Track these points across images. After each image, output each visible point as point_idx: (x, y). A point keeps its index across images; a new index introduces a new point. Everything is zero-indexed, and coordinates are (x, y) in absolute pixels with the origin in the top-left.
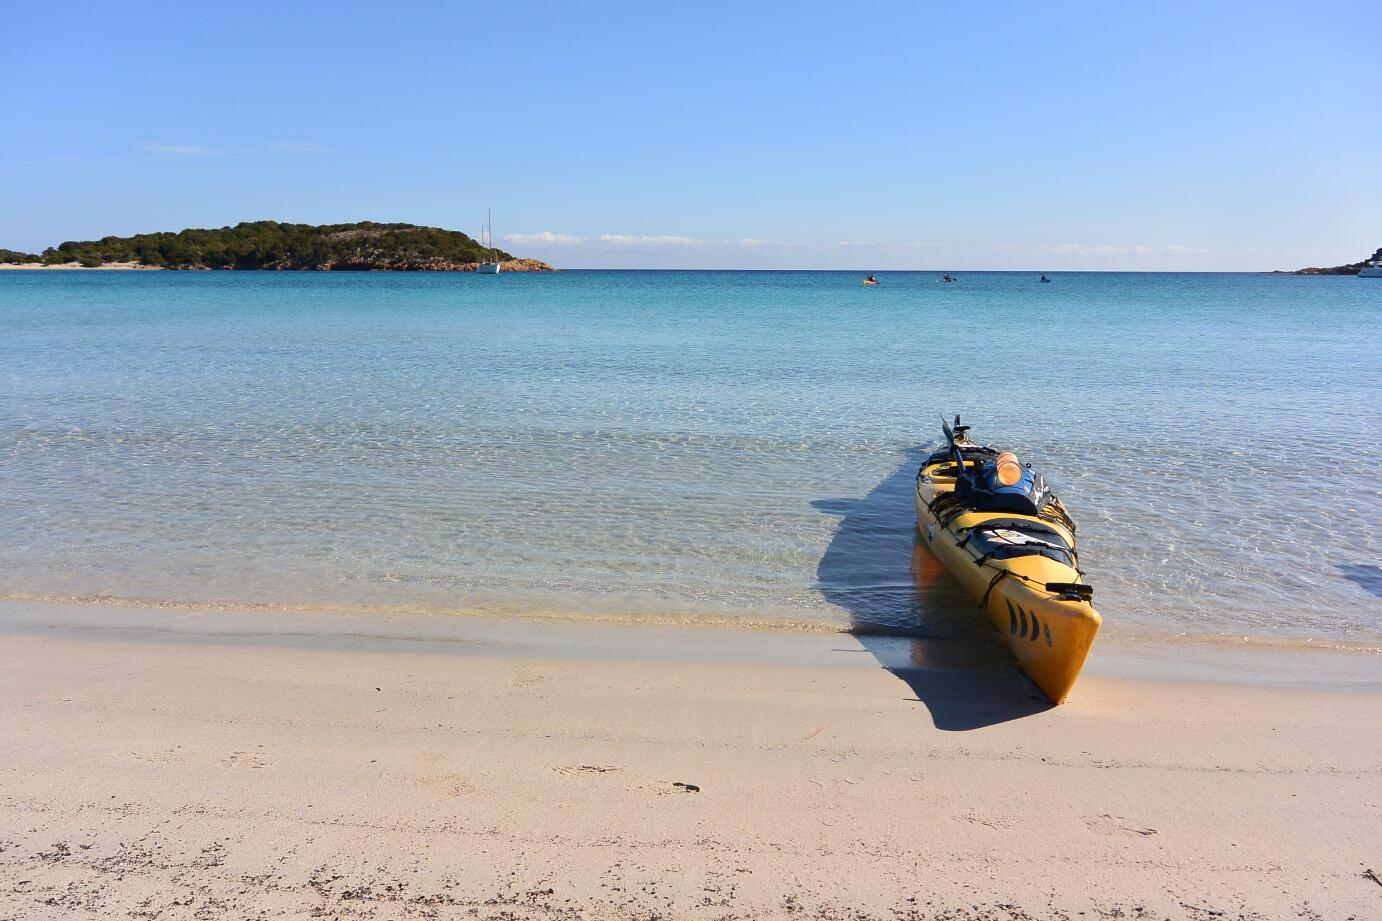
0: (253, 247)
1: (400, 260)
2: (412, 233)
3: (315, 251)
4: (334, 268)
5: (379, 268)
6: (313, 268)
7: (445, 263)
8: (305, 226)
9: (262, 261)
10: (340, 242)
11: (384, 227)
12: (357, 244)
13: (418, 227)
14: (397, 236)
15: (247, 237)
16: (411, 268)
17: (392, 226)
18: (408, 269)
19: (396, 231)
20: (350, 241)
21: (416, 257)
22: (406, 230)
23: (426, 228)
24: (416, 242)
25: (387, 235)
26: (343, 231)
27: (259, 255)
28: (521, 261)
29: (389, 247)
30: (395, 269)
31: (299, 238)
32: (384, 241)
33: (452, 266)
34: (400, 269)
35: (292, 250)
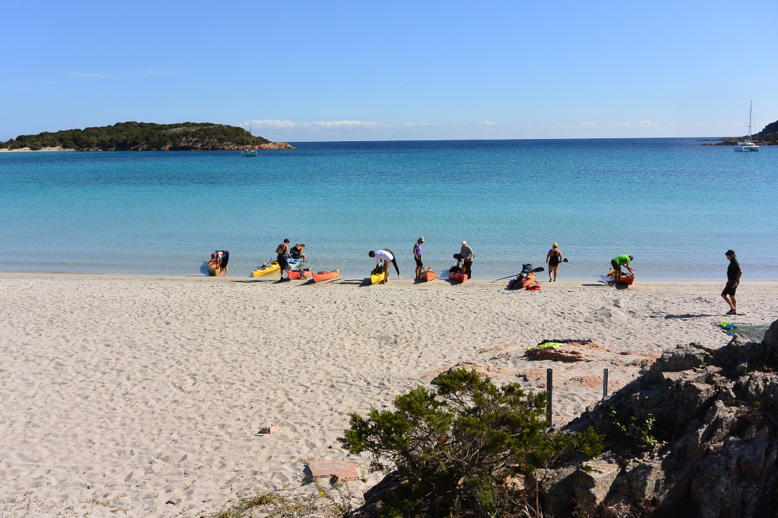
0: (126, 138)
3: (160, 139)
4: (170, 149)
5: (196, 149)
6: (159, 149)
7: (232, 146)
9: (131, 145)
10: (173, 134)
11: (198, 125)
12: (183, 135)
13: (216, 125)
14: (205, 131)
16: (213, 149)
17: (202, 125)
18: (211, 149)
19: (205, 127)
20: (179, 134)
21: (216, 143)
22: (210, 127)
23: (222, 125)
24: (216, 134)
25: (199, 130)
26: (175, 128)
27: (129, 142)
28: (274, 143)
29: (201, 137)
30: (204, 149)
31: (150, 132)
32: (198, 133)
33: (236, 147)
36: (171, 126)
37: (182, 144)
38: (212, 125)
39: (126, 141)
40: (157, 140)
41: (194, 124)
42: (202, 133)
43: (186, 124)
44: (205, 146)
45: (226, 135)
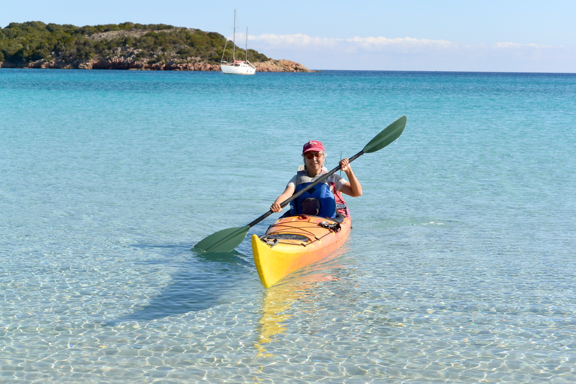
0: (21, 46)
1: (158, 60)
2: (170, 34)
3: (79, 50)
4: (95, 67)
5: (138, 67)
6: (76, 67)
7: (202, 63)
8: (70, 26)
9: (28, 59)
10: (102, 42)
11: (144, 27)
12: (118, 44)
13: (177, 28)
14: (156, 37)
15: (15, 37)
16: (169, 68)
17: (152, 27)
18: (165, 69)
19: (156, 32)
20: (111, 41)
21: (174, 57)
22: (165, 31)
23: (185, 28)
24: (174, 43)
25: (147, 35)
26: (106, 31)
27: (26, 54)
28: (276, 62)
29: (148, 47)
30: (153, 69)
31: (63, 38)
32: (144, 41)
33: (209, 66)
34: (158, 68)
35: (56, 50)
36: (99, 29)
37: (115, 59)
38: (169, 27)
39: (21, 52)
40: (74, 50)
41: (137, 27)
42: (151, 41)
43: (125, 26)
44: (154, 62)
45: (192, 45)
